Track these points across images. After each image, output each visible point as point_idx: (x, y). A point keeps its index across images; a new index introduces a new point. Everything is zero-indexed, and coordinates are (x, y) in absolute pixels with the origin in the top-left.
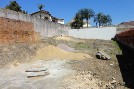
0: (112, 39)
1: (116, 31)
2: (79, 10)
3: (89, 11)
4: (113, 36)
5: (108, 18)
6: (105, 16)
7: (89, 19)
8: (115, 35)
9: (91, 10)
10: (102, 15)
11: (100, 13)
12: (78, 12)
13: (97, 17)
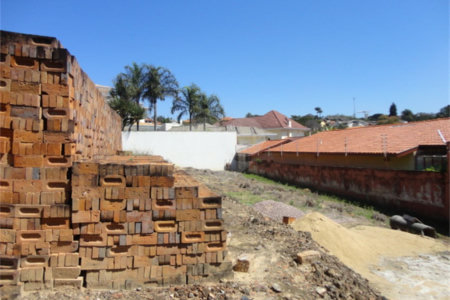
0: (228, 168)
1: (235, 142)
2: (126, 67)
3: (160, 75)
4: (230, 159)
5: (214, 104)
6: (204, 97)
7: (158, 101)
8: (234, 154)
9: (166, 74)
10: (197, 93)
11: (194, 85)
12: (125, 72)
13: (184, 99)
